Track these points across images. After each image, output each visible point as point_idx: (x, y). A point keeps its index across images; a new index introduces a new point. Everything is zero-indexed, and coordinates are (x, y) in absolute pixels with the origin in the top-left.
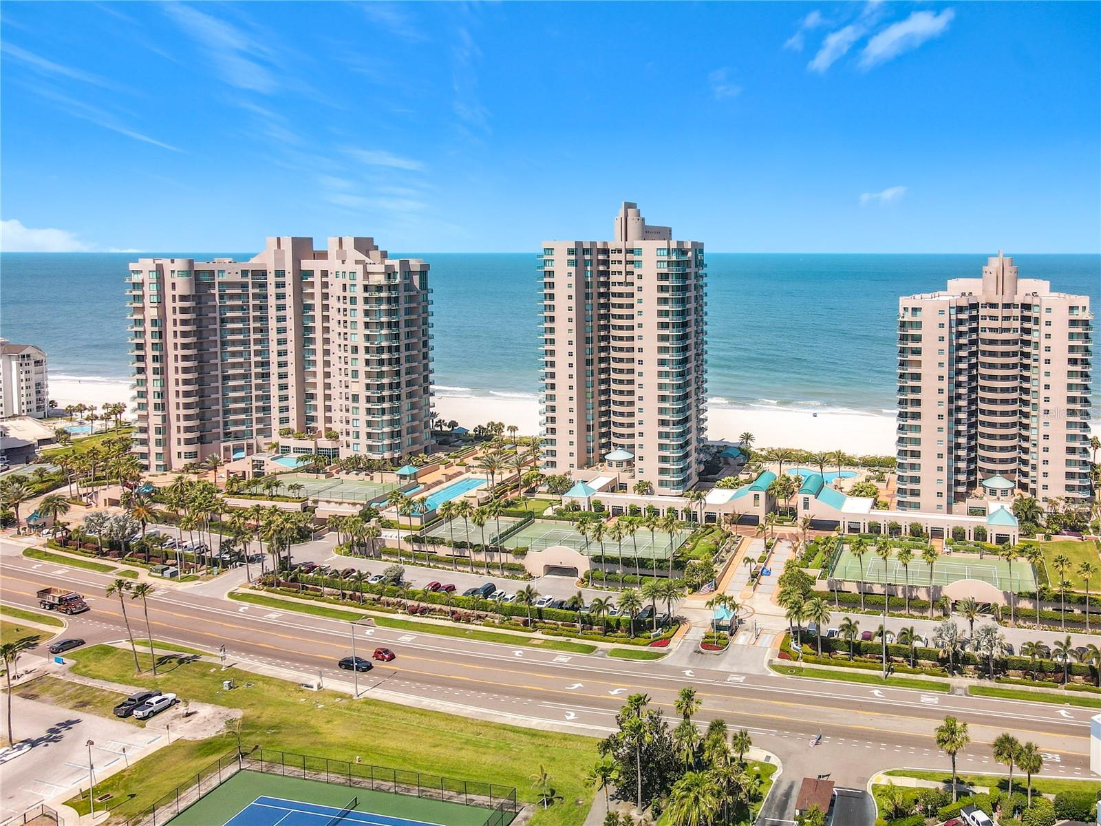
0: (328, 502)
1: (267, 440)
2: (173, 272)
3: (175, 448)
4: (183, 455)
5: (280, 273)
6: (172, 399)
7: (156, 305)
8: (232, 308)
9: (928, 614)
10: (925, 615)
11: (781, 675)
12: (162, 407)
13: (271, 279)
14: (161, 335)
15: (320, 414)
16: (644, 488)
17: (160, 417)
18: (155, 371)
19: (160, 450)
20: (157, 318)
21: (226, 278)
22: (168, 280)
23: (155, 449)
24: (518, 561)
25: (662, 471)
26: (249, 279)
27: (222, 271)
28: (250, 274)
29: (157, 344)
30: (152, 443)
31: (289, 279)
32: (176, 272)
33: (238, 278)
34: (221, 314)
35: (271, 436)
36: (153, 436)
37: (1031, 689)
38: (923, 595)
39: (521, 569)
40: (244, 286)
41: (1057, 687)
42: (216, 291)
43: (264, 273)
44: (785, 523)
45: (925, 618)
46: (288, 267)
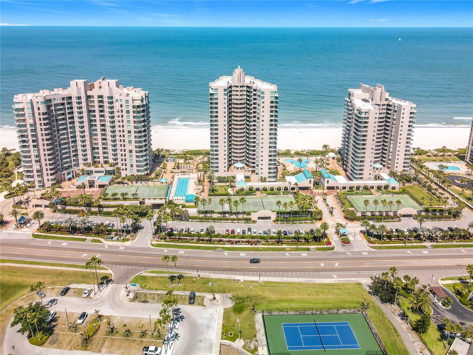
0: (149, 199)
1: (78, 168)
2: (38, 102)
3: (46, 178)
4: (50, 180)
5: (79, 98)
6: (42, 157)
7: (32, 118)
8: (59, 115)
9: (395, 220)
10: (393, 220)
11: (376, 250)
12: (38, 161)
13: (74, 100)
14: (35, 130)
15: (101, 155)
16: (263, 180)
17: (39, 166)
18: (34, 146)
19: (40, 179)
20: (33, 123)
21: (56, 102)
22: (36, 106)
23: (36, 179)
24: (248, 217)
25: (269, 173)
26: (65, 101)
27: (54, 99)
28: (65, 99)
29: (34, 135)
30: (36, 177)
31: (83, 100)
32: (40, 103)
33: (61, 102)
34: (56, 118)
35: (79, 166)
36: (35, 173)
37: (447, 243)
38: (391, 214)
39: (250, 219)
40: (63, 104)
41: (453, 242)
42: (53, 108)
43: (70, 98)
44: (319, 188)
45: (394, 221)
46: (83, 95)
